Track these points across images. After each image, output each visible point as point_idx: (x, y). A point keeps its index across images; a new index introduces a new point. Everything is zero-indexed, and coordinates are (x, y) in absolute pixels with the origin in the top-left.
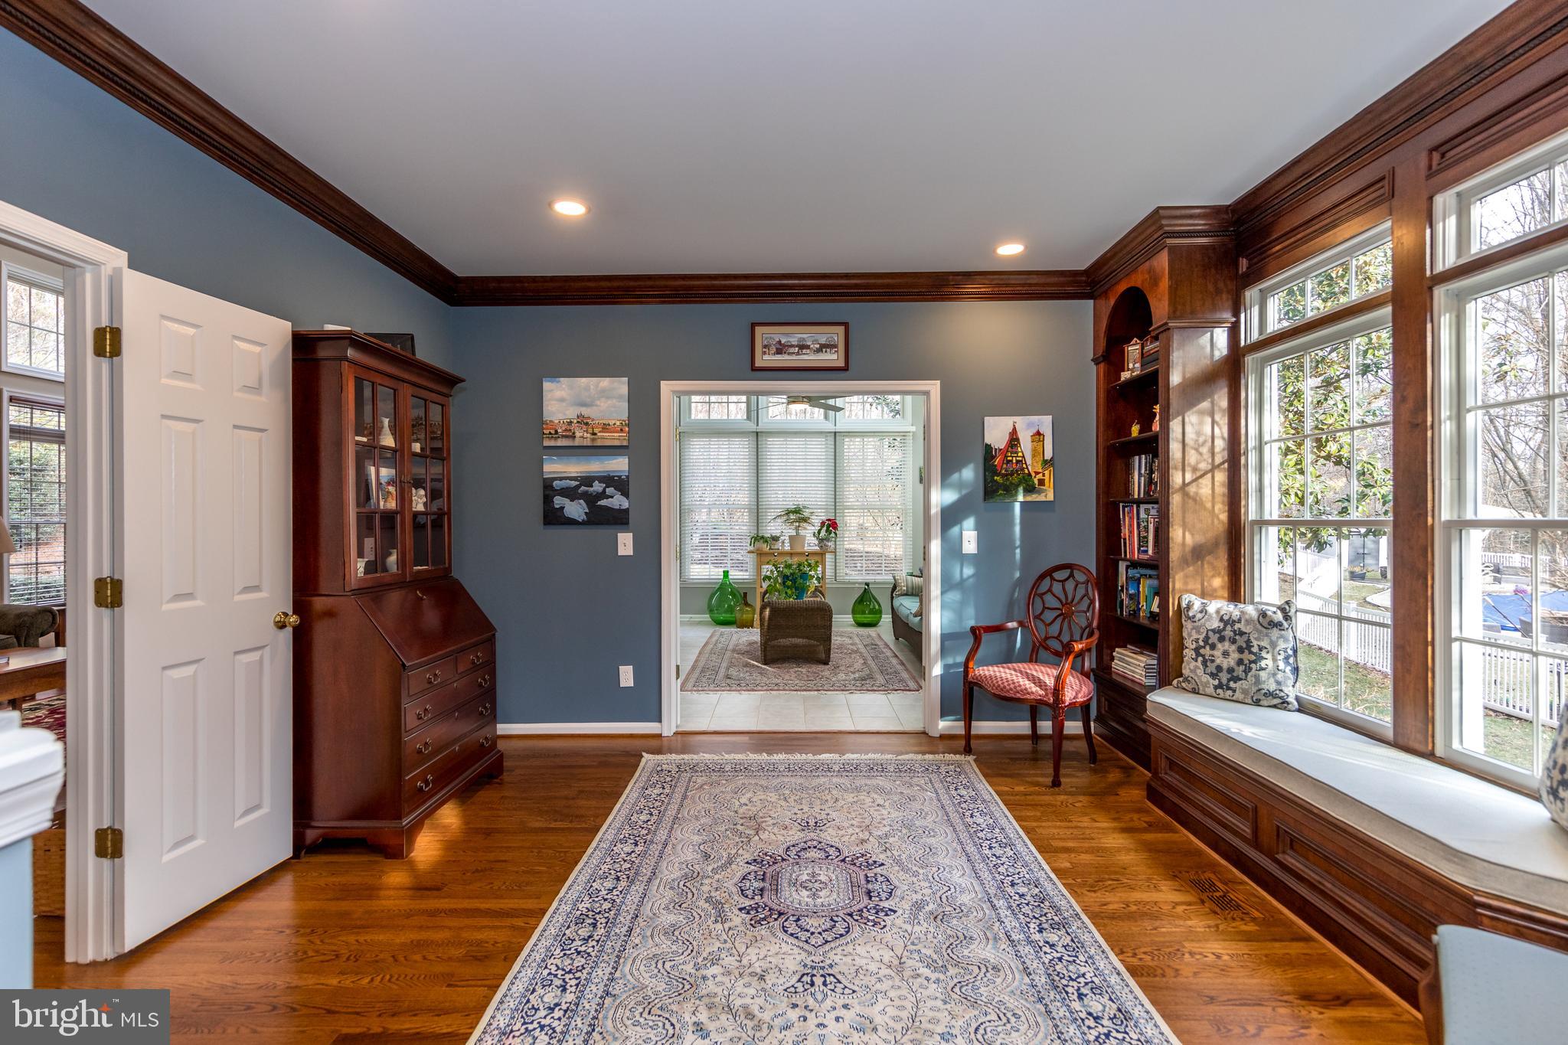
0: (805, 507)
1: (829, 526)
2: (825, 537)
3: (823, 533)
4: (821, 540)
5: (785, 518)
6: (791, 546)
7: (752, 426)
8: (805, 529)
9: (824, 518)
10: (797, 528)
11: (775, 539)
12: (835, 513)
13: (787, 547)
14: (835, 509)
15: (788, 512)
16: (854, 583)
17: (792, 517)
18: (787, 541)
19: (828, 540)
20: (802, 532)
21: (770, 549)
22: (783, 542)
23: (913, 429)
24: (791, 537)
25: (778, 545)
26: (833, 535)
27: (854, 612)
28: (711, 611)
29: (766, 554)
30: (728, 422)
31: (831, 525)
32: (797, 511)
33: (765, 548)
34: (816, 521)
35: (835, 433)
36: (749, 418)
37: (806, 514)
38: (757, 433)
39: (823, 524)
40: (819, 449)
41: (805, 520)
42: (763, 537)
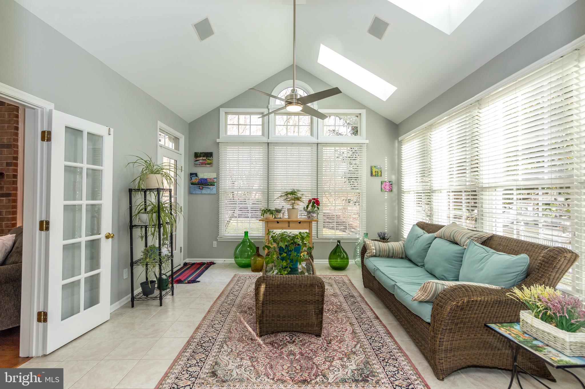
0: (298, 191)
1: (314, 203)
2: (311, 210)
3: (310, 208)
4: (309, 212)
5: (285, 197)
6: (289, 216)
7: (265, 139)
8: (298, 204)
9: (311, 198)
10: (293, 204)
11: (278, 211)
12: (317, 195)
13: (286, 217)
14: (317, 192)
15: (287, 194)
16: (330, 239)
17: (289, 196)
18: (286, 212)
19: (314, 212)
20: (296, 207)
21: (275, 218)
22: (283, 214)
23: (367, 141)
24: (288, 210)
25: (280, 215)
26: (316, 209)
27: (330, 258)
28: (236, 258)
29: (272, 222)
30: (250, 136)
31: (316, 202)
32: (293, 193)
33: (271, 217)
34: (305, 200)
35: (318, 144)
36: (263, 134)
37: (299, 195)
38: (268, 143)
39: (310, 201)
40: (307, 153)
41: (298, 199)
42: (269, 210)
